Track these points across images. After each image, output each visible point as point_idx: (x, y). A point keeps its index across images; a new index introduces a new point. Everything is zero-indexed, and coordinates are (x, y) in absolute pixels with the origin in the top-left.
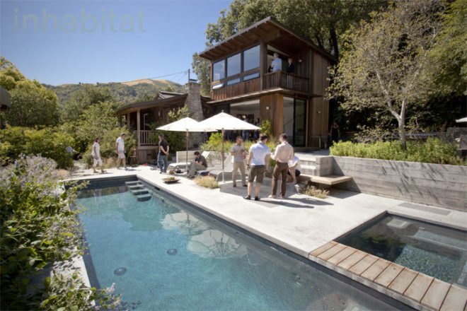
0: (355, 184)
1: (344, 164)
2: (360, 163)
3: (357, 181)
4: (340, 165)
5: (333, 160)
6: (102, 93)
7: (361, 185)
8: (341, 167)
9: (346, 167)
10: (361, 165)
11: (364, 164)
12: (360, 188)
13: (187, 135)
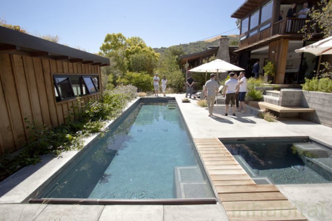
0: (317, 116)
1: (310, 97)
2: (324, 97)
3: (318, 114)
4: (307, 98)
5: (302, 94)
6: (178, 50)
7: (322, 117)
8: (307, 101)
9: (311, 101)
10: (324, 100)
11: (327, 98)
12: (321, 120)
13: (206, 74)
